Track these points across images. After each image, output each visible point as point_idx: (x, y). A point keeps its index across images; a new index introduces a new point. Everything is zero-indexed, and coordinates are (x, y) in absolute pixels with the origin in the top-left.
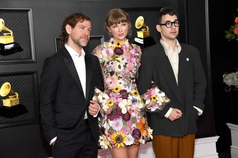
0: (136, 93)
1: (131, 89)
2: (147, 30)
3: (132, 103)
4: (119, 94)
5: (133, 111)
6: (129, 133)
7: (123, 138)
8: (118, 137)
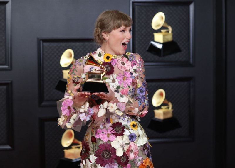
0: (134, 126)
1: (128, 121)
2: (168, 32)
3: (130, 140)
4: (112, 128)
5: (132, 151)
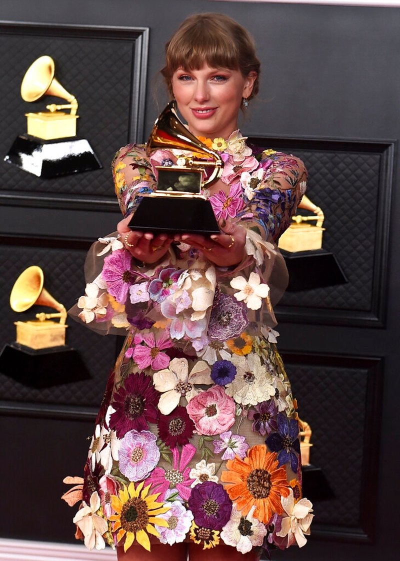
5: (211, 412)
6: (177, 497)
7: (150, 513)
8: (131, 507)
